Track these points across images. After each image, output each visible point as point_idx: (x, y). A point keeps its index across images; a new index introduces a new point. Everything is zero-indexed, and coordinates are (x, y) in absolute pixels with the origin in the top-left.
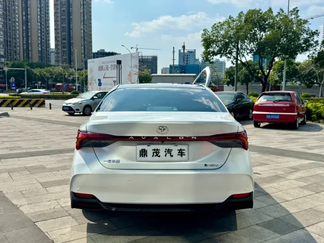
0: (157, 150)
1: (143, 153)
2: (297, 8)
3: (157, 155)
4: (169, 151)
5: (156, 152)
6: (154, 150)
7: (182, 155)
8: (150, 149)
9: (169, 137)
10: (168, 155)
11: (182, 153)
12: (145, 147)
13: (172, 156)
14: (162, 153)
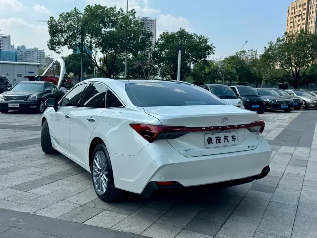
0: (219, 137)
1: (210, 141)
2: (134, 10)
3: (219, 142)
4: (226, 138)
5: (218, 140)
6: (217, 138)
7: (234, 140)
8: (214, 138)
9: (229, 126)
10: (226, 141)
11: (234, 138)
12: (210, 136)
13: (229, 142)
14: (222, 140)
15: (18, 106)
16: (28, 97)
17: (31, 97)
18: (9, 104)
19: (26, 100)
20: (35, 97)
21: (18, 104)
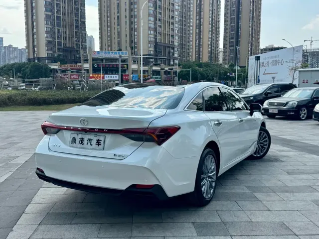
1: (74, 140)
3: (82, 143)
4: (90, 140)
6: (81, 139)
7: (99, 145)
9: (88, 129)
10: (89, 143)
11: (99, 143)
12: (75, 136)
13: (91, 145)
14: (85, 142)
15: (277, 112)
16: (287, 103)
17: (291, 103)
18: (270, 110)
19: (284, 106)
20: (295, 103)
21: (277, 110)
